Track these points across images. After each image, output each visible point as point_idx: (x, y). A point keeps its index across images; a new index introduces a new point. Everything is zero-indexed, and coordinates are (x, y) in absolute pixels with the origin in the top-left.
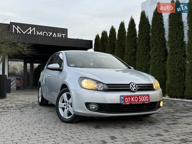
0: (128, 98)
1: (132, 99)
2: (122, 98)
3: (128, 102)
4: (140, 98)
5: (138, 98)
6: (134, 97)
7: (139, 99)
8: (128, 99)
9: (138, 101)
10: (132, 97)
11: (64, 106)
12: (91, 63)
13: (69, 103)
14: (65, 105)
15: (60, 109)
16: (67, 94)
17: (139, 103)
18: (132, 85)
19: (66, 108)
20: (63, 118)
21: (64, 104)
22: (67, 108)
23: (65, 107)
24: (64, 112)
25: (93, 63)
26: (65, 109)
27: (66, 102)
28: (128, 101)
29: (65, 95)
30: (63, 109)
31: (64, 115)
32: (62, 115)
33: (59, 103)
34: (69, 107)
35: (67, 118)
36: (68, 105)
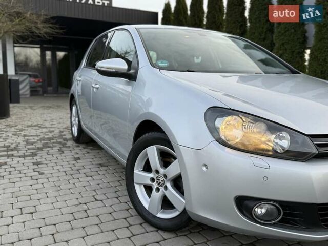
11: (149, 183)
13: (165, 176)
14: (153, 180)
15: (137, 186)
16: (158, 150)
19: (158, 190)
20: (149, 213)
21: (151, 175)
22: (162, 189)
23: (155, 185)
24: (149, 196)
26: (154, 191)
27: (157, 172)
29: (152, 152)
30: (149, 189)
31: (150, 205)
32: (146, 206)
33: (135, 171)
34: (166, 188)
35: (160, 215)
36: (162, 181)
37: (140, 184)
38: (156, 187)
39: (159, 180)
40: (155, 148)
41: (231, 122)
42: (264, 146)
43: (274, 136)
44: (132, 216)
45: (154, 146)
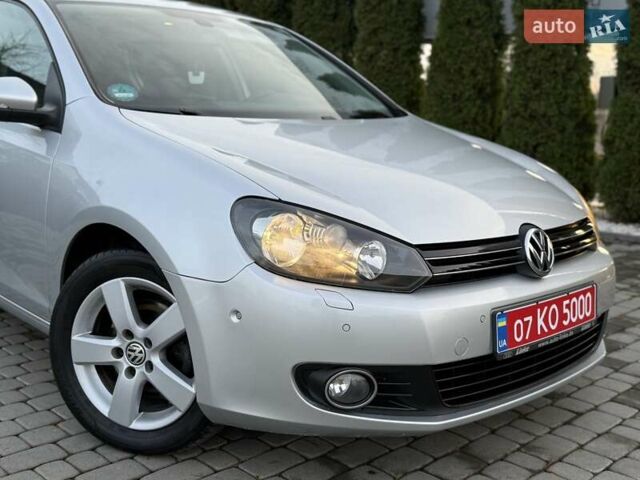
0: (526, 319)
1: (540, 322)
2: (502, 323)
3: (524, 341)
4: (568, 306)
5: (561, 310)
6: (546, 308)
7: (564, 317)
8: (526, 324)
9: (561, 326)
10: (539, 310)
11: (110, 359)
12: (190, 74)
13: (148, 342)
14: (118, 352)
15: (80, 371)
16: (130, 287)
17: (563, 334)
18: (532, 241)
19: (131, 372)
20: (112, 424)
21: (115, 343)
22: (140, 370)
23: (124, 363)
24: (111, 391)
25: (202, 74)
26: (122, 377)
27: (129, 334)
28: (525, 335)
29: (116, 294)
30: (108, 374)
31: (113, 407)
32: (104, 409)
33: (75, 337)
34: (150, 366)
35: (137, 425)
36: (141, 352)
37: (86, 364)
38: (126, 366)
39: (134, 351)
40: (122, 285)
41: (282, 226)
42: (341, 269)
43: (359, 250)
44: (70, 436)
45: (119, 279)
